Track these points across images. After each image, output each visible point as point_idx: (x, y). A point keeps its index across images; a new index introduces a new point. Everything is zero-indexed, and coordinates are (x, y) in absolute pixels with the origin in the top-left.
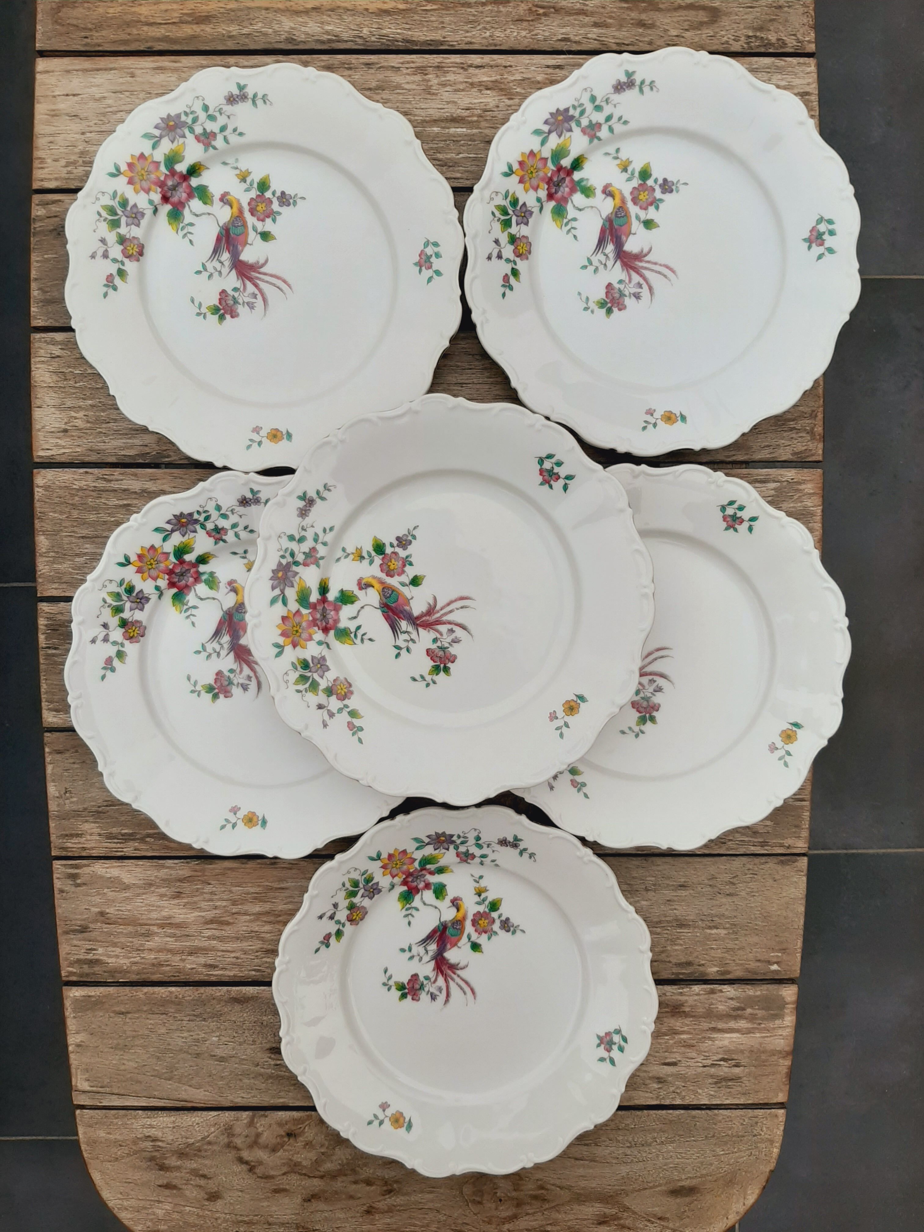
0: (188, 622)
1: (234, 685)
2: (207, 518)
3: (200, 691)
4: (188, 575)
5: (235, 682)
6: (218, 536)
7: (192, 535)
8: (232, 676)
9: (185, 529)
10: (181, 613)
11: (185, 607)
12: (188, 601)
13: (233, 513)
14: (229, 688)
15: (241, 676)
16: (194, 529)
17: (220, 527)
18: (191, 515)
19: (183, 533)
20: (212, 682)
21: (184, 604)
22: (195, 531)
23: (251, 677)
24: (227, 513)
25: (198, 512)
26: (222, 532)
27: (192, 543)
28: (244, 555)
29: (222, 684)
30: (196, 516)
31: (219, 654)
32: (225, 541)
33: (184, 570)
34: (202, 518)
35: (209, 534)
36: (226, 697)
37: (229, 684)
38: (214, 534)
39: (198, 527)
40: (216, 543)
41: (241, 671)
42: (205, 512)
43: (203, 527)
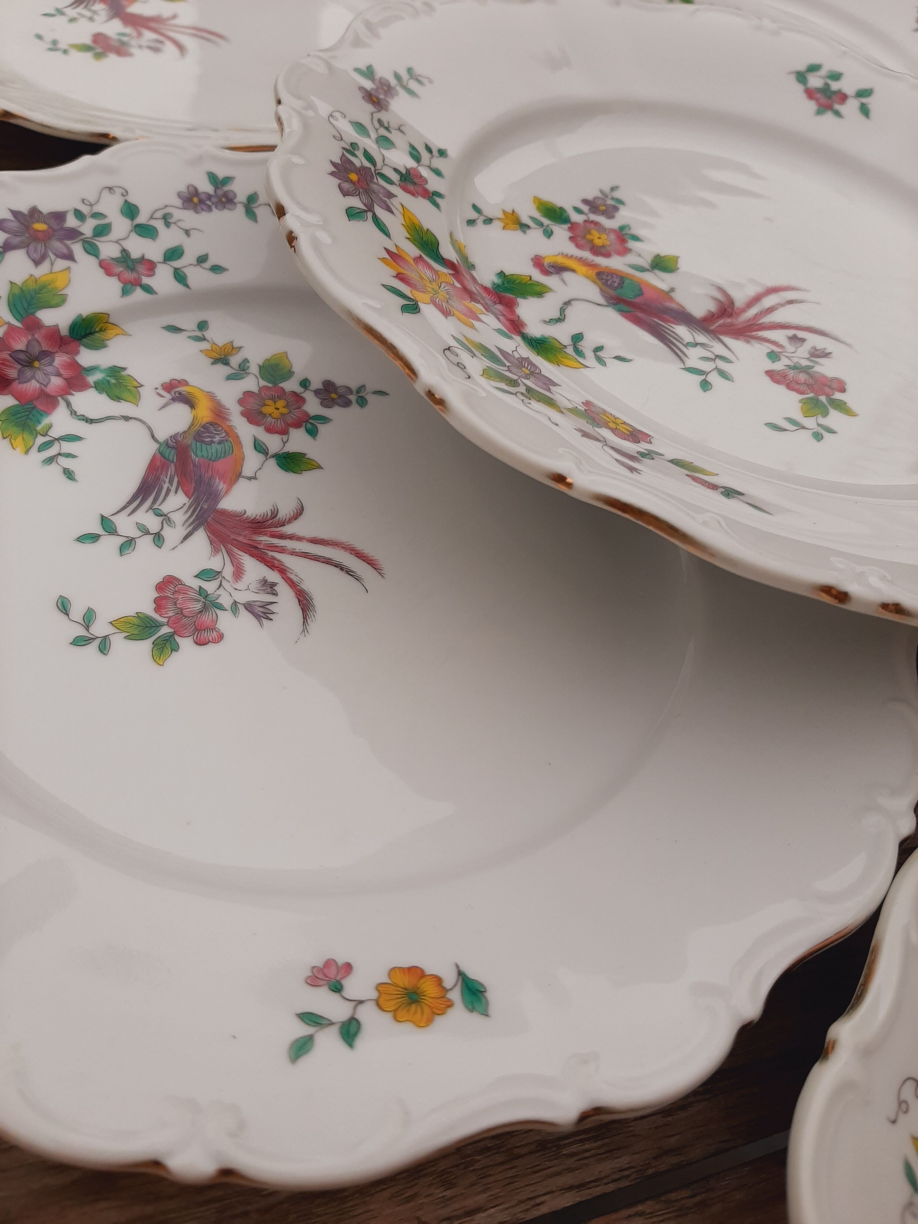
0: (54, 470)
1: (221, 608)
2: (102, 230)
3: (105, 638)
4: (49, 369)
5: (225, 600)
6: (129, 275)
7: (61, 264)
8: (210, 587)
9: (40, 247)
10: (27, 452)
11: (40, 440)
12: (50, 427)
13: (168, 225)
14: (206, 618)
15: (241, 585)
16: (65, 251)
17: (135, 254)
18: (60, 216)
19: (37, 256)
20: (148, 609)
21: (35, 434)
22: (70, 257)
23: (273, 585)
24: (153, 223)
25: (79, 215)
26: (141, 268)
27: (59, 284)
28: (199, 334)
29: (180, 612)
30: (71, 222)
31: (158, 539)
32: (148, 289)
33: (36, 350)
34: (87, 228)
35: (106, 267)
36: (200, 643)
37: (205, 608)
38: (119, 269)
39: (77, 248)
40: (125, 292)
41: (238, 573)
42: (96, 215)
43: (91, 249)
